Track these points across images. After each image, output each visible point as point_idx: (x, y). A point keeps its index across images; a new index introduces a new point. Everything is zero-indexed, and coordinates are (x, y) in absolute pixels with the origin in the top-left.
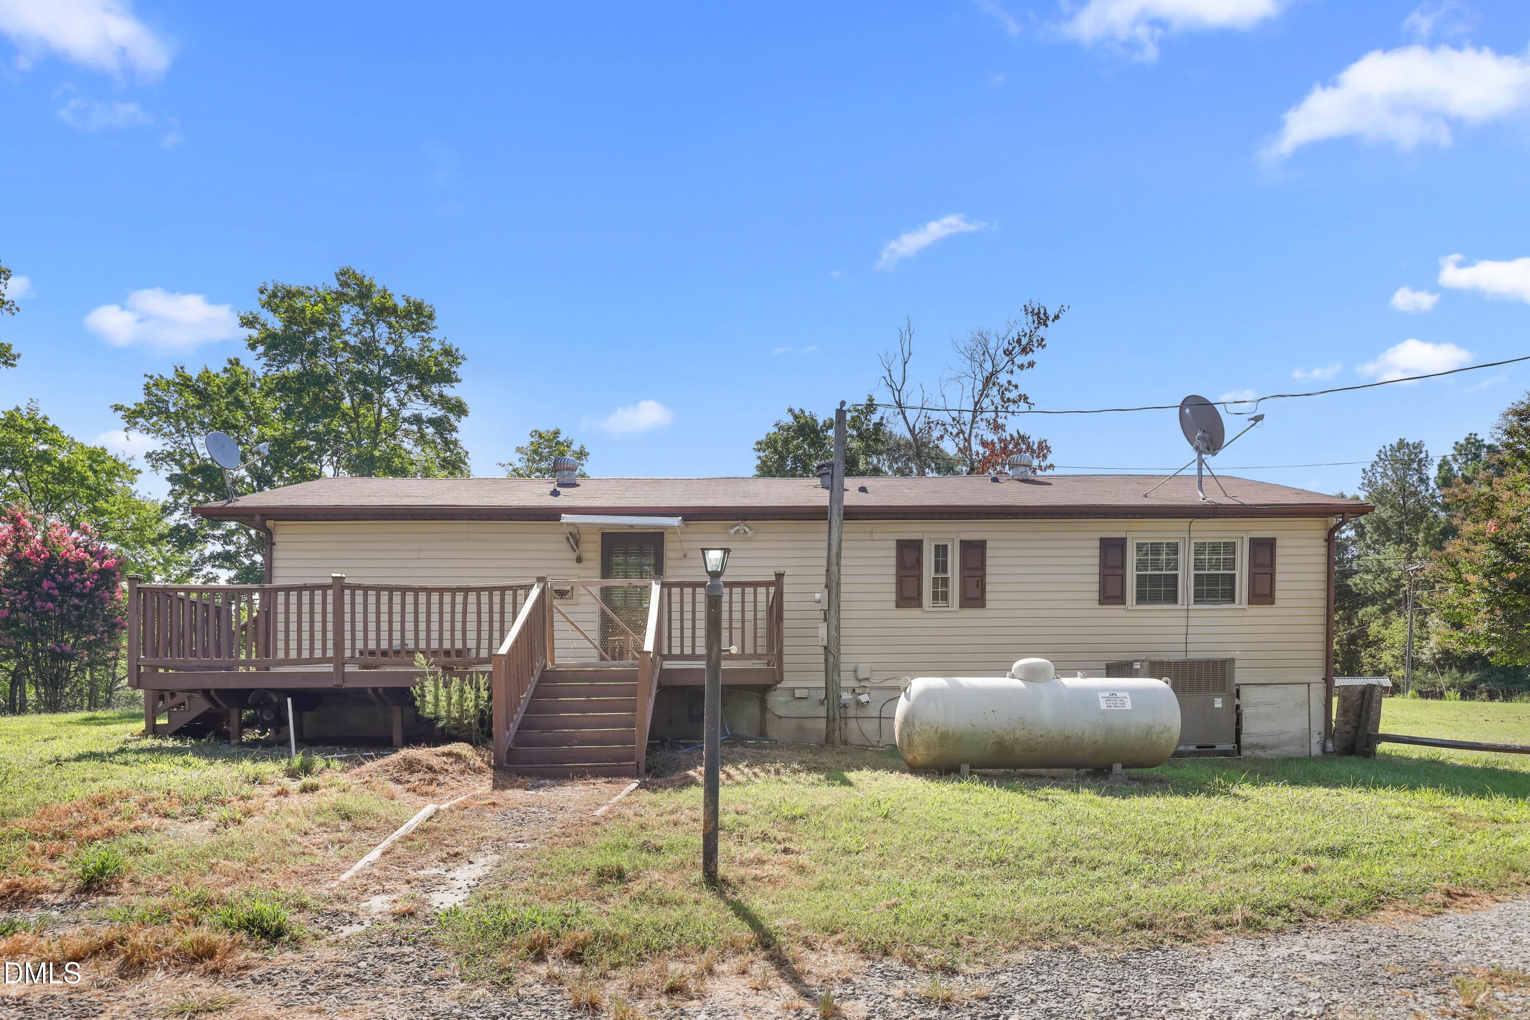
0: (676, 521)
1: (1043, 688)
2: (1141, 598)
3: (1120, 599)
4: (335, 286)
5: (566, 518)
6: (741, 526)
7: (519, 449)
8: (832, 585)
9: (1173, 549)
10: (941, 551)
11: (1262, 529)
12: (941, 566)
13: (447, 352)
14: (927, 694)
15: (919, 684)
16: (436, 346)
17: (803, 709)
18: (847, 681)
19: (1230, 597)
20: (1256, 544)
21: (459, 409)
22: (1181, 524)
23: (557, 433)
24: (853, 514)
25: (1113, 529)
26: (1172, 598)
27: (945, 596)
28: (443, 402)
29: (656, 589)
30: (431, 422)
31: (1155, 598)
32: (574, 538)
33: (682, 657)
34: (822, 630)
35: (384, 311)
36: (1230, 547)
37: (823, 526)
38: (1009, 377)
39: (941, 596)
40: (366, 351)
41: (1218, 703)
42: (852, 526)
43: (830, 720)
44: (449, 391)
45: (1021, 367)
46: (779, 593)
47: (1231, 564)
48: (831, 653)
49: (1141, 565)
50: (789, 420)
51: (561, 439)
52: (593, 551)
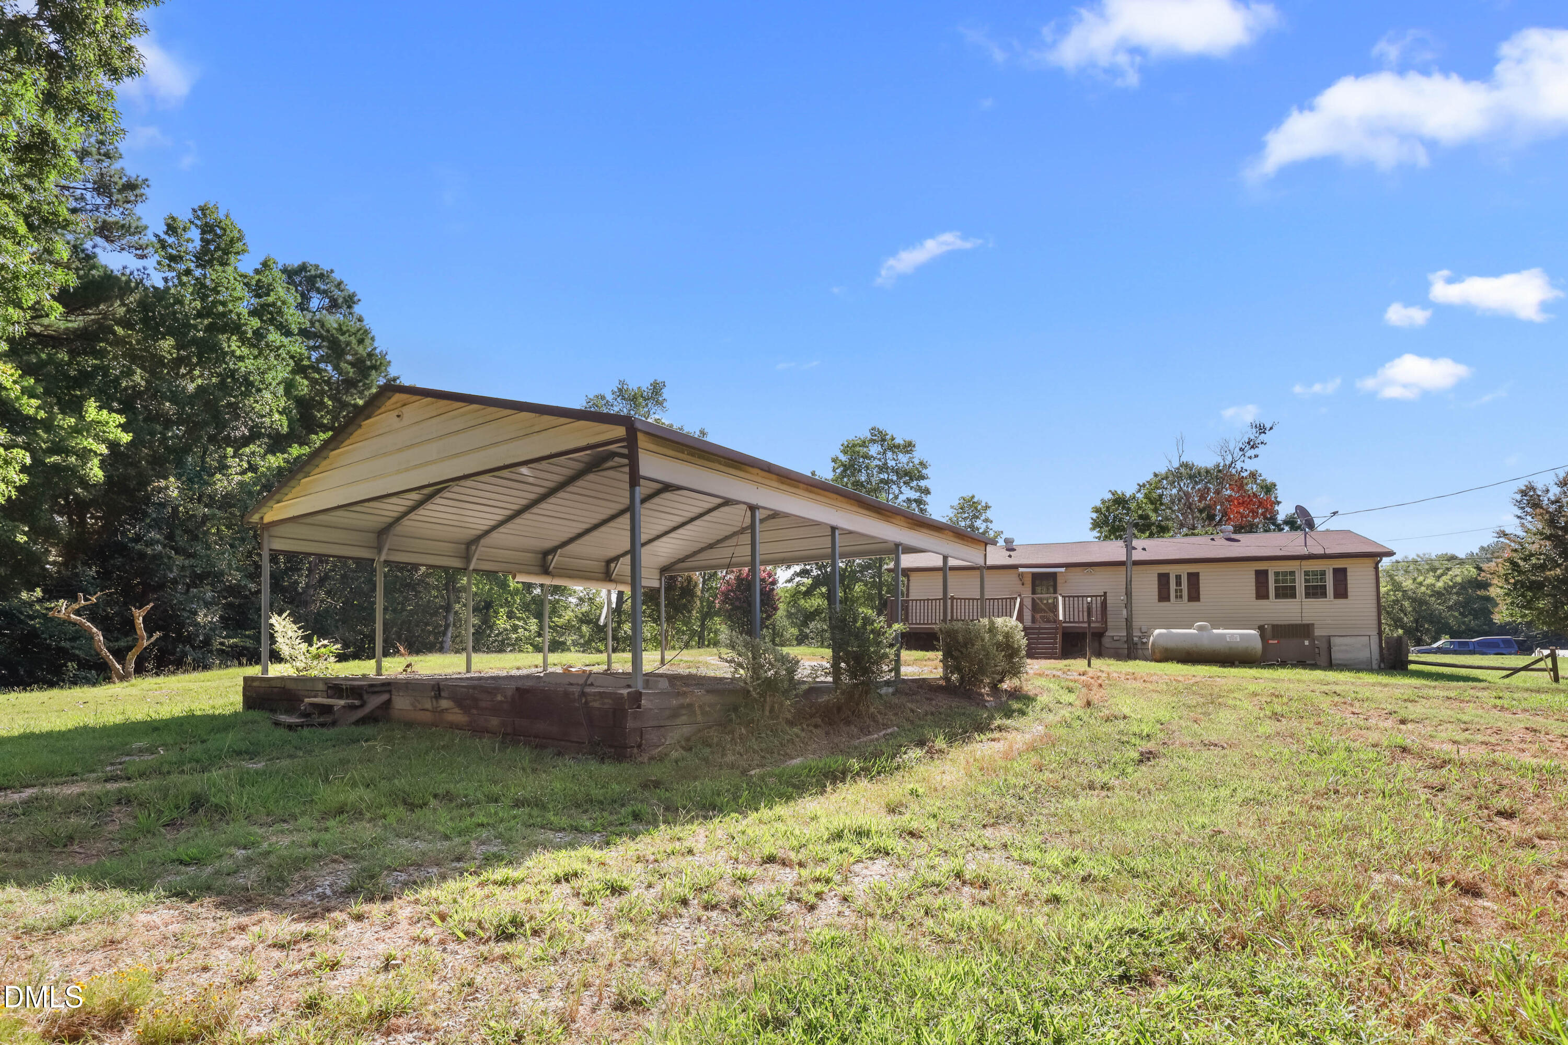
0: (1063, 570)
1: (1205, 633)
2: (1277, 596)
3: (1266, 597)
4: (869, 436)
5: (1021, 570)
6: (1089, 569)
7: (952, 507)
8: (1129, 594)
9: (1292, 573)
10: (1178, 578)
11: (1340, 564)
12: (1179, 583)
13: (921, 463)
14: (1160, 634)
15: (1157, 632)
16: (916, 461)
17: (1118, 645)
18: (1136, 633)
19: (1324, 595)
20: (1336, 571)
21: (927, 491)
22: (1297, 563)
23: (973, 497)
24: (1137, 563)
25: (1261, 566)
26: (1293, 596)
27: (1181, 597)
28: (919, 489)
29: (1060, 599)
30: (915, 501)
31: (1285, 596)
32: (1021, 576)
33: (1079, 622)
34: (1125, 612)
35: (894, 448)
36: (1323, 573)
37: (1124, 568)
38: (1242, 465)
39: (1179, 597)
40: (883, 468)
41: (1307, 643)
42: (1135, 568)
43: (1129, 649)
44: (923, 483)
45: (1250, 458)
46: (1105, 599)
47: (1323, 579)
48: (1129, 622)
49: (1276, 581)
50: (1110, 496)
51: (975, 500)
52: (1028, 581)
